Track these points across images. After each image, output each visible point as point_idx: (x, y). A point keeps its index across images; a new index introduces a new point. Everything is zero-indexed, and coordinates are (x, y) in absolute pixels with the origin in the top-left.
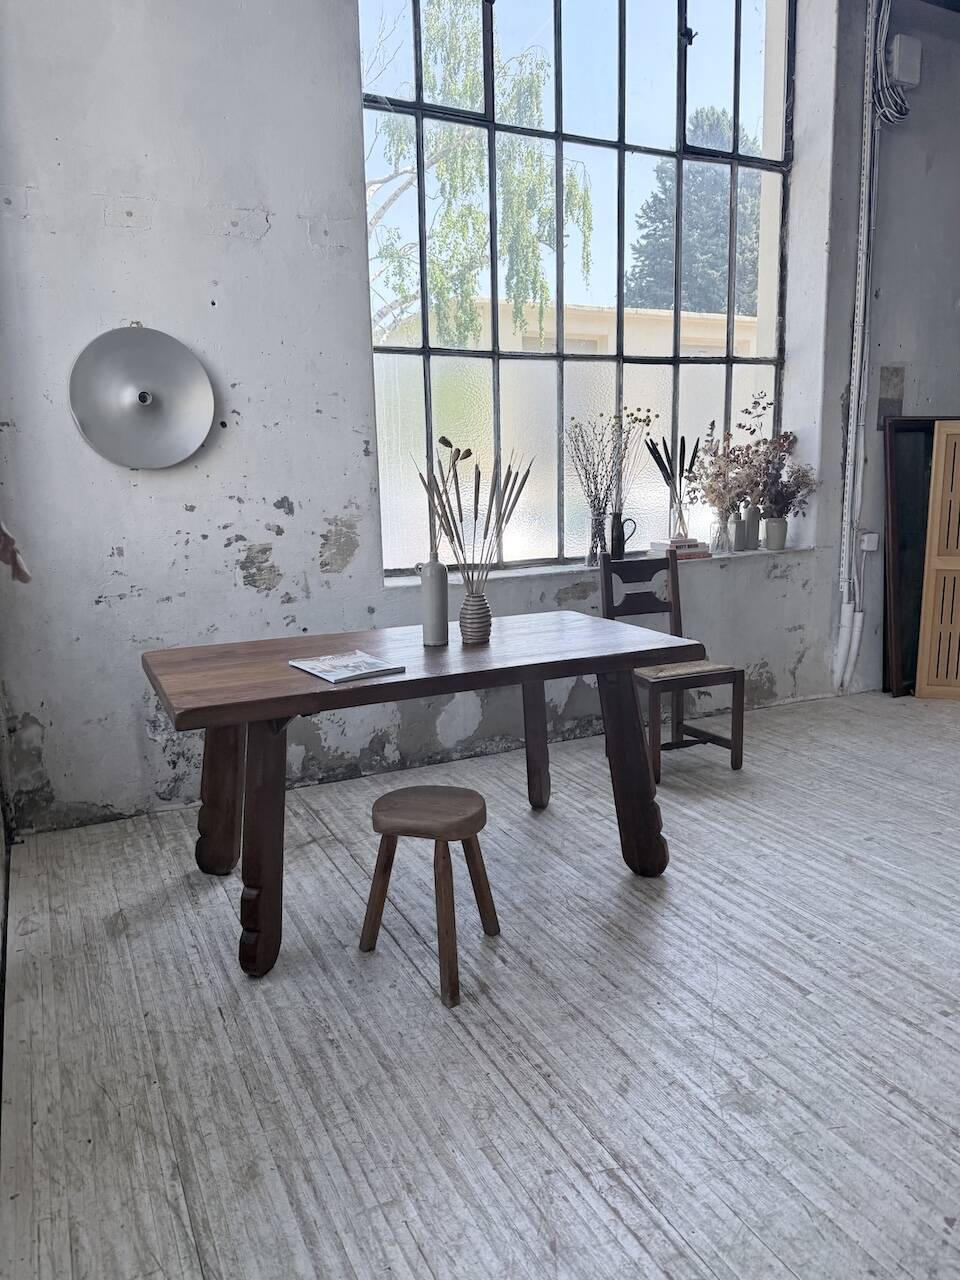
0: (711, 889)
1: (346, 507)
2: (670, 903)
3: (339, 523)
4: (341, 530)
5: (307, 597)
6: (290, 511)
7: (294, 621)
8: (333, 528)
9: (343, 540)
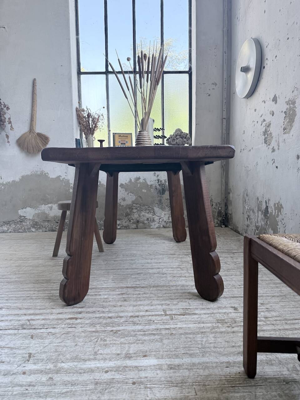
0: (30, 314)
1: (293, 92)
2: (39, 299)
3: (290, 102)
4: (291, 107)
5: (278, 149)
6: (276, 103)
7: (274, 162)
8: (288, 106)
9: (291, 112)
